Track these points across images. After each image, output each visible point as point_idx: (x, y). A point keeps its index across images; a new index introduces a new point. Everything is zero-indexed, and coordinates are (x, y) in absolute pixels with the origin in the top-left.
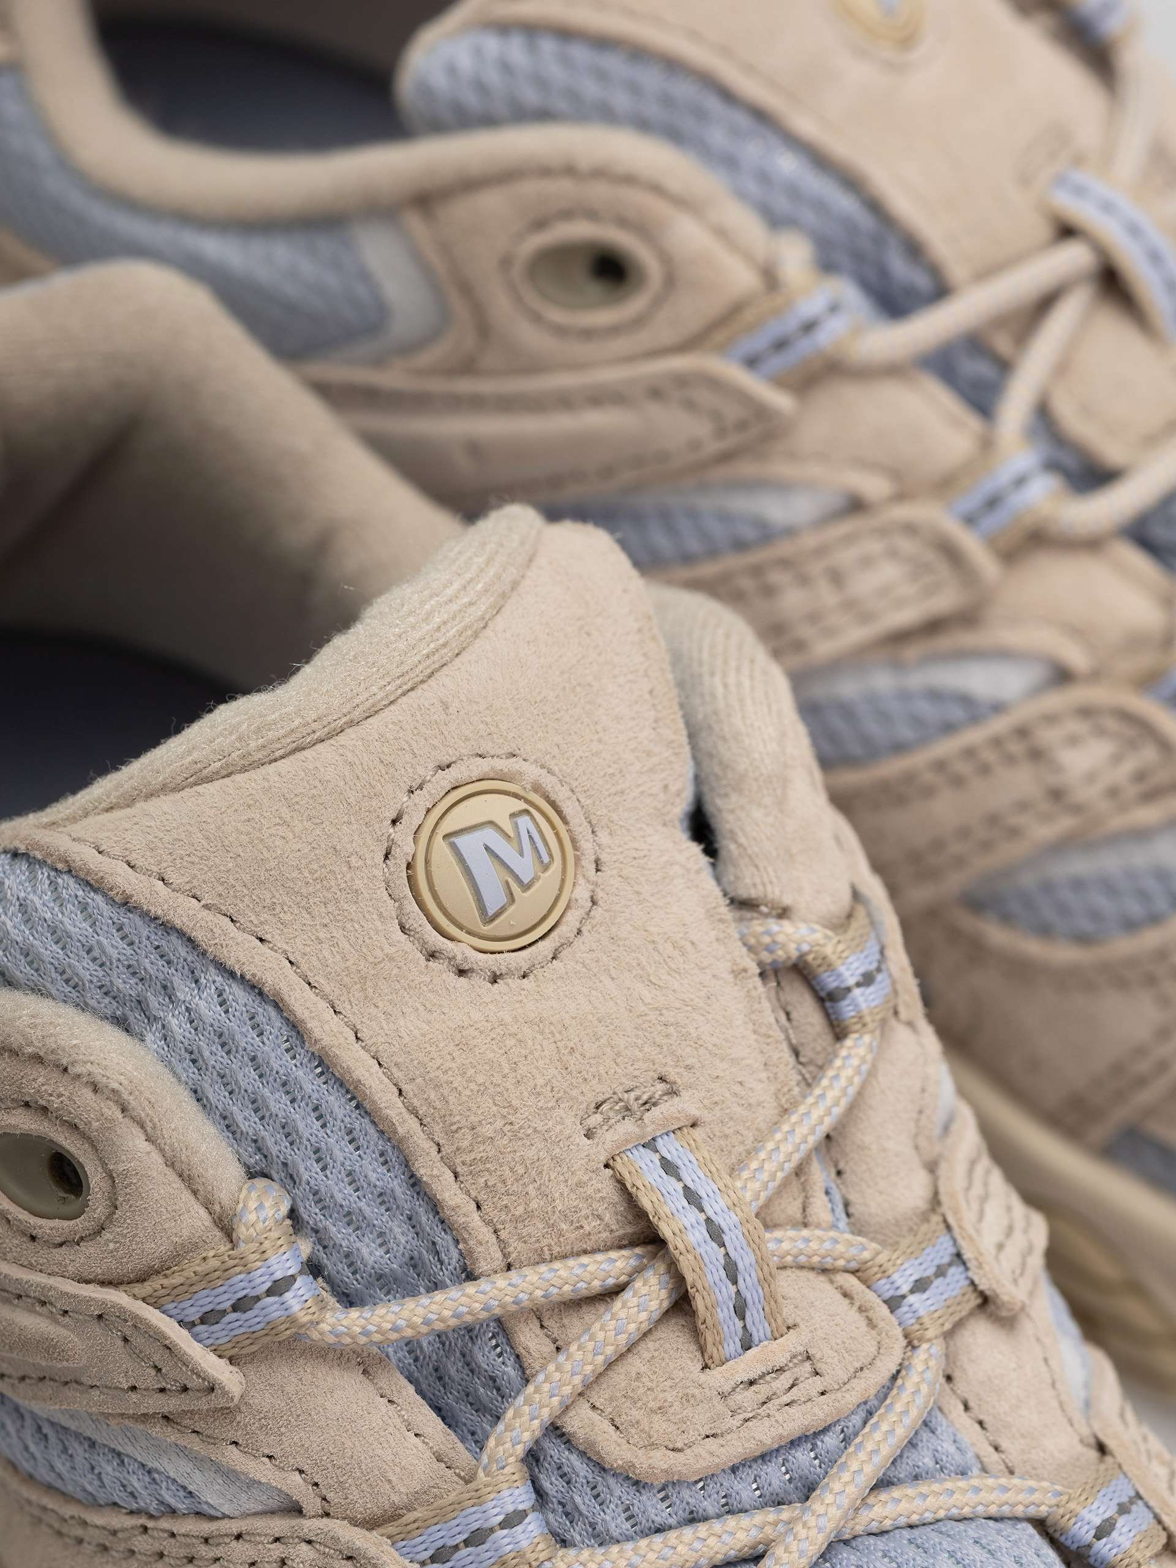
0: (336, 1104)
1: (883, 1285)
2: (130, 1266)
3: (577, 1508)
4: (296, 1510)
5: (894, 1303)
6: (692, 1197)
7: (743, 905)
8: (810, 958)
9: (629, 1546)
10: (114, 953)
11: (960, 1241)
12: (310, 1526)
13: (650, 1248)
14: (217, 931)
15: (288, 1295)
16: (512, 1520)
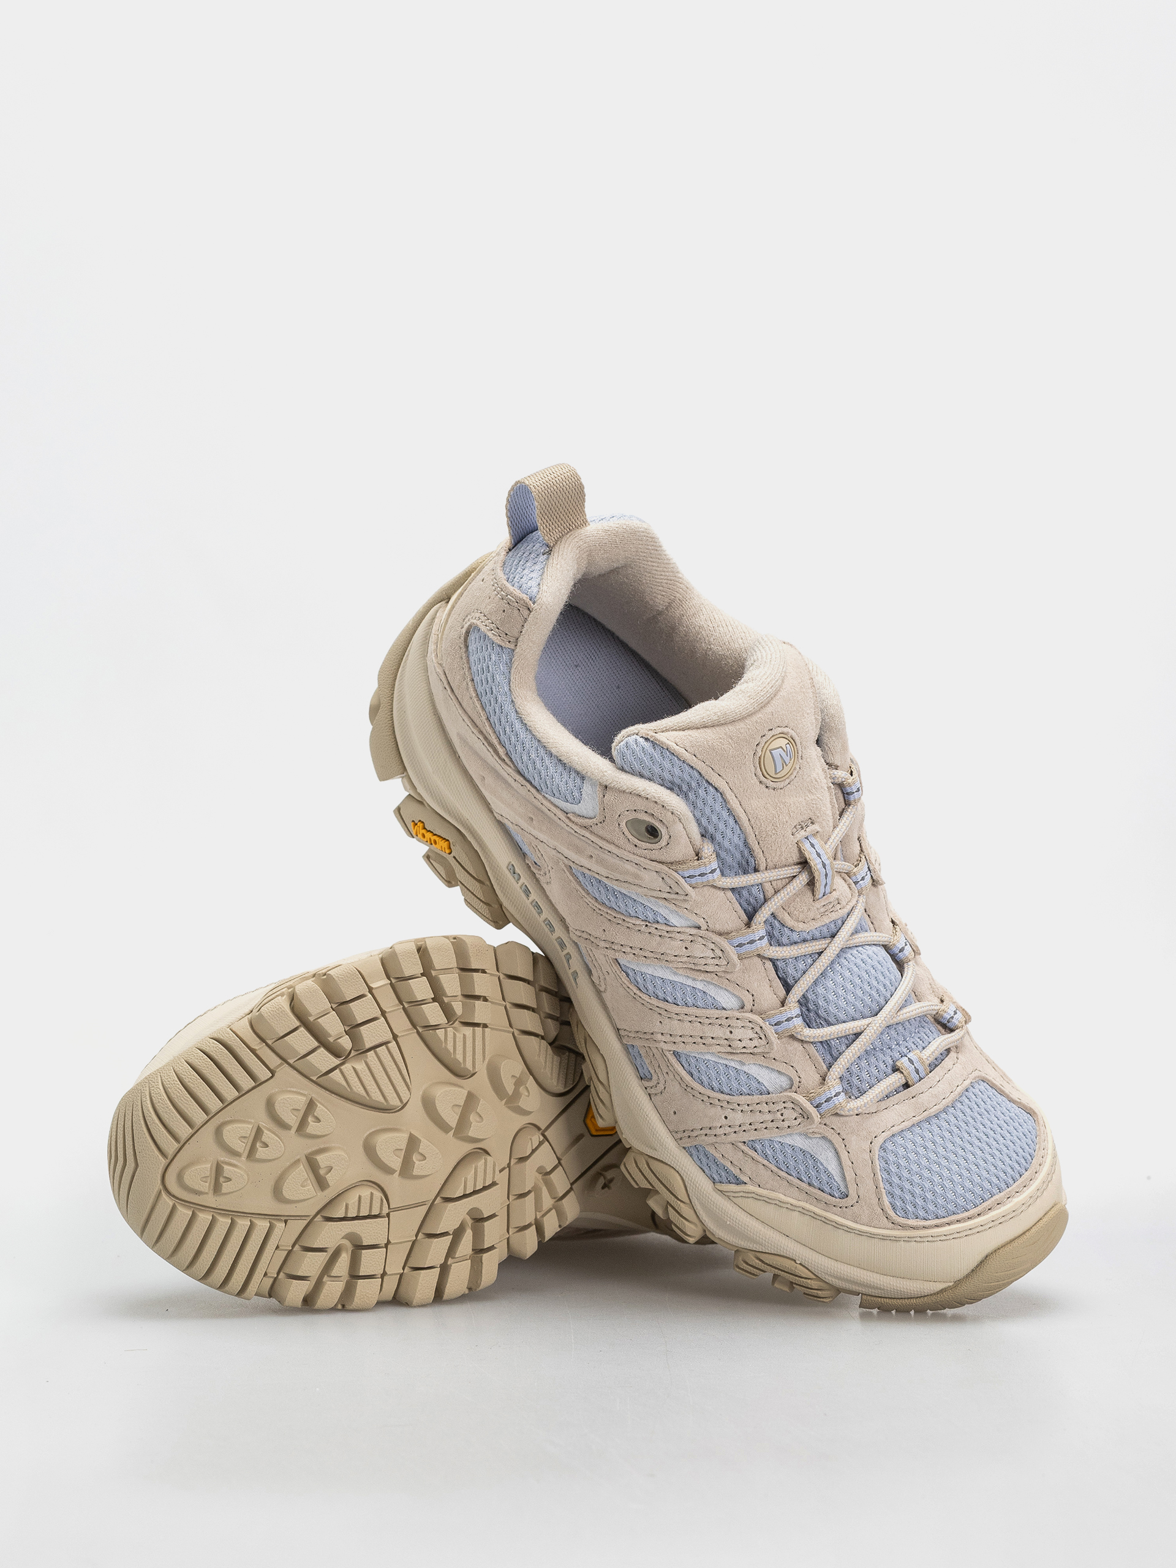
0: (731, 821)
1: (854, 878)
2: (669, 860)
3: (774, 935)
4: (699, 928)
5: (856, 883)
6: (819, 855)
7: (829, 765)
8: (845, 783)
9: (788, 948)
10: (677, 773)
11: (869, 864)
12: (702, 933)
13: (802, 866)
14: (709, 772)
15: (714, 874)
16: (761, 938)
